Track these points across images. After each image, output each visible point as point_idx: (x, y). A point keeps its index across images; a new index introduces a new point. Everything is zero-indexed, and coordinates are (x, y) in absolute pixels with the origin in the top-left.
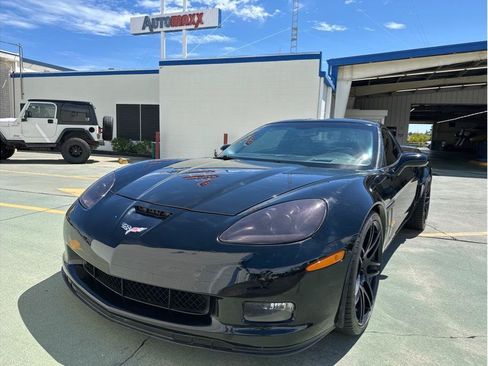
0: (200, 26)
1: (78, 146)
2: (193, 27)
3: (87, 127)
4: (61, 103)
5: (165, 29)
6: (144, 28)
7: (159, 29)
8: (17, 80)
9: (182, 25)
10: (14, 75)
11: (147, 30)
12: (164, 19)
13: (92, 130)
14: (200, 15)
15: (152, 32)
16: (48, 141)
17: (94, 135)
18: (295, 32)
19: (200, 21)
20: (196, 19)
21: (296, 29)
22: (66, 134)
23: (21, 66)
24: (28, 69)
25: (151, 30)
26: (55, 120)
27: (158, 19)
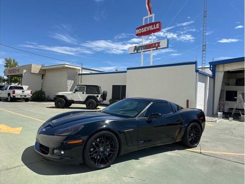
0: (159, 48)
1: (92, 103)
2: (155, 48)
3: (96, 95)
4: (88, 86)
5: (143, 50)
6: (134, 51)
7: (140, 51)
8: (80, 76)
9: (150, 48)
10: (79, 74)
11: (136, 51)
12: (143, 46)
13: (98, 96)
14: (159, 43)
15: (138, 52)
16: (82, 100)
17: (98, 98)
18: (204, 47)
19: (159, 46)
20: (157, 45)
21: (205, 45)
22: (88, 98)
23: (82, 71)
24: (84, 72)
25: (137, 51)
26: (85, 93)
27: (140, 47)
